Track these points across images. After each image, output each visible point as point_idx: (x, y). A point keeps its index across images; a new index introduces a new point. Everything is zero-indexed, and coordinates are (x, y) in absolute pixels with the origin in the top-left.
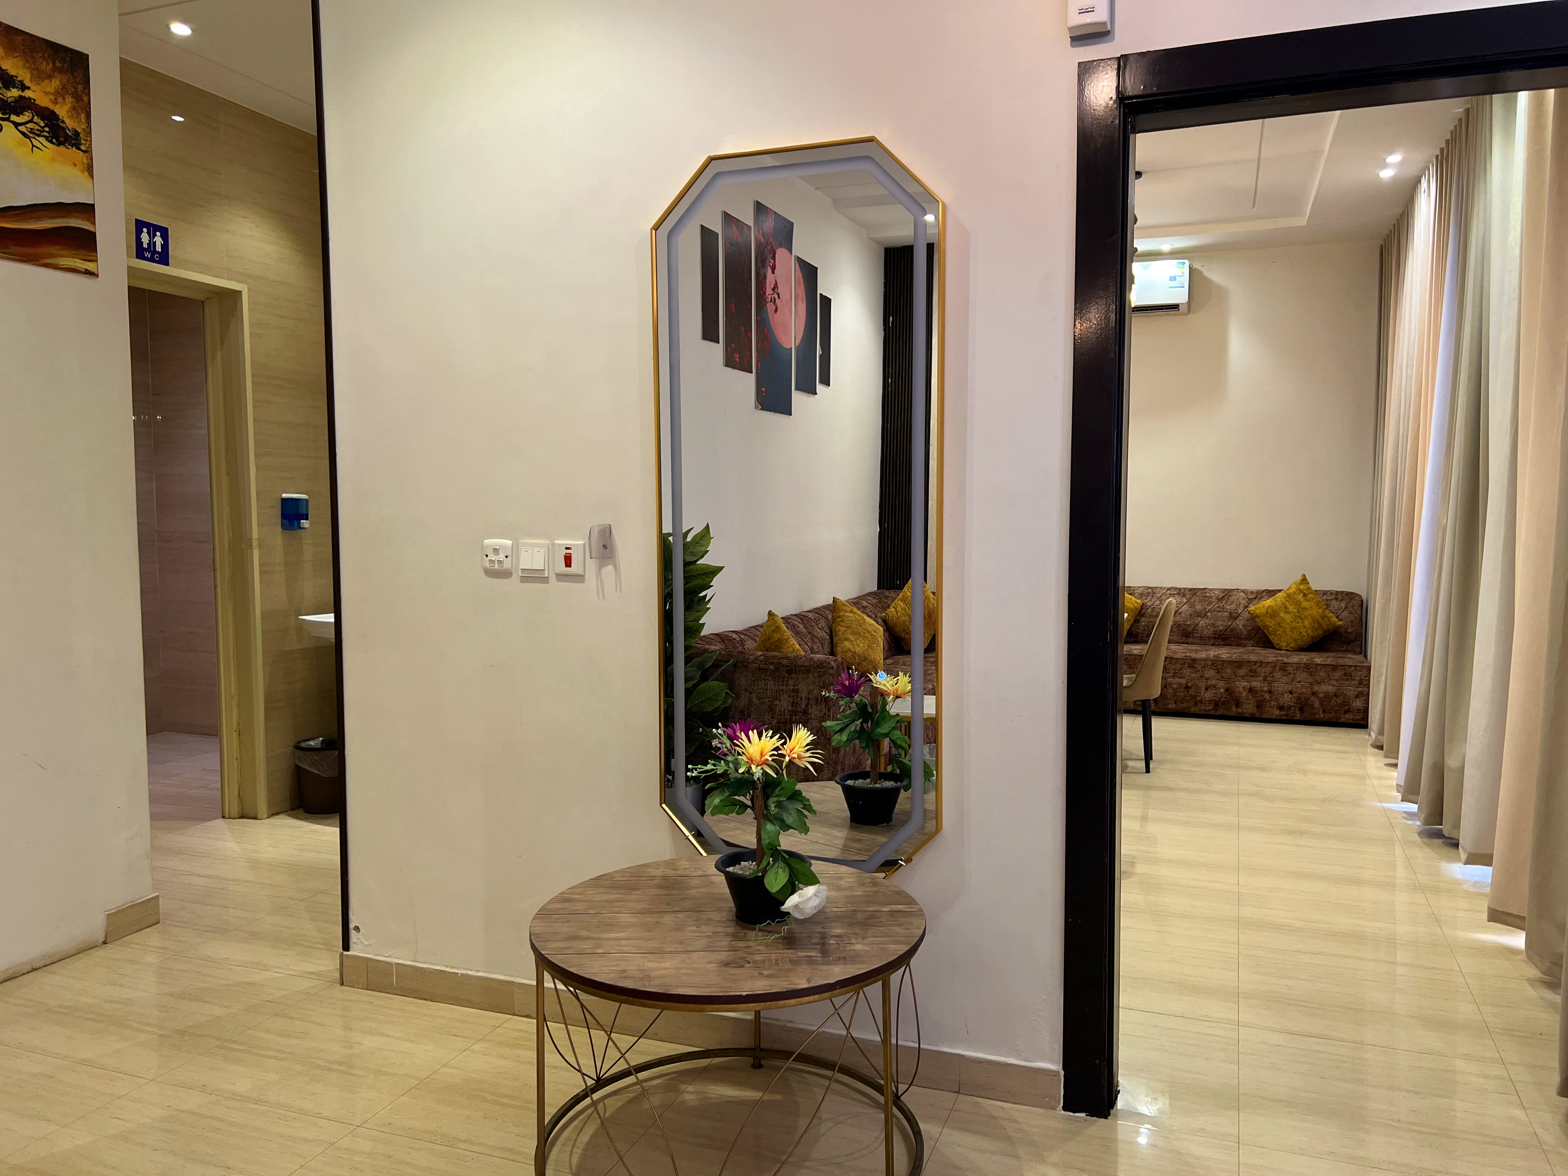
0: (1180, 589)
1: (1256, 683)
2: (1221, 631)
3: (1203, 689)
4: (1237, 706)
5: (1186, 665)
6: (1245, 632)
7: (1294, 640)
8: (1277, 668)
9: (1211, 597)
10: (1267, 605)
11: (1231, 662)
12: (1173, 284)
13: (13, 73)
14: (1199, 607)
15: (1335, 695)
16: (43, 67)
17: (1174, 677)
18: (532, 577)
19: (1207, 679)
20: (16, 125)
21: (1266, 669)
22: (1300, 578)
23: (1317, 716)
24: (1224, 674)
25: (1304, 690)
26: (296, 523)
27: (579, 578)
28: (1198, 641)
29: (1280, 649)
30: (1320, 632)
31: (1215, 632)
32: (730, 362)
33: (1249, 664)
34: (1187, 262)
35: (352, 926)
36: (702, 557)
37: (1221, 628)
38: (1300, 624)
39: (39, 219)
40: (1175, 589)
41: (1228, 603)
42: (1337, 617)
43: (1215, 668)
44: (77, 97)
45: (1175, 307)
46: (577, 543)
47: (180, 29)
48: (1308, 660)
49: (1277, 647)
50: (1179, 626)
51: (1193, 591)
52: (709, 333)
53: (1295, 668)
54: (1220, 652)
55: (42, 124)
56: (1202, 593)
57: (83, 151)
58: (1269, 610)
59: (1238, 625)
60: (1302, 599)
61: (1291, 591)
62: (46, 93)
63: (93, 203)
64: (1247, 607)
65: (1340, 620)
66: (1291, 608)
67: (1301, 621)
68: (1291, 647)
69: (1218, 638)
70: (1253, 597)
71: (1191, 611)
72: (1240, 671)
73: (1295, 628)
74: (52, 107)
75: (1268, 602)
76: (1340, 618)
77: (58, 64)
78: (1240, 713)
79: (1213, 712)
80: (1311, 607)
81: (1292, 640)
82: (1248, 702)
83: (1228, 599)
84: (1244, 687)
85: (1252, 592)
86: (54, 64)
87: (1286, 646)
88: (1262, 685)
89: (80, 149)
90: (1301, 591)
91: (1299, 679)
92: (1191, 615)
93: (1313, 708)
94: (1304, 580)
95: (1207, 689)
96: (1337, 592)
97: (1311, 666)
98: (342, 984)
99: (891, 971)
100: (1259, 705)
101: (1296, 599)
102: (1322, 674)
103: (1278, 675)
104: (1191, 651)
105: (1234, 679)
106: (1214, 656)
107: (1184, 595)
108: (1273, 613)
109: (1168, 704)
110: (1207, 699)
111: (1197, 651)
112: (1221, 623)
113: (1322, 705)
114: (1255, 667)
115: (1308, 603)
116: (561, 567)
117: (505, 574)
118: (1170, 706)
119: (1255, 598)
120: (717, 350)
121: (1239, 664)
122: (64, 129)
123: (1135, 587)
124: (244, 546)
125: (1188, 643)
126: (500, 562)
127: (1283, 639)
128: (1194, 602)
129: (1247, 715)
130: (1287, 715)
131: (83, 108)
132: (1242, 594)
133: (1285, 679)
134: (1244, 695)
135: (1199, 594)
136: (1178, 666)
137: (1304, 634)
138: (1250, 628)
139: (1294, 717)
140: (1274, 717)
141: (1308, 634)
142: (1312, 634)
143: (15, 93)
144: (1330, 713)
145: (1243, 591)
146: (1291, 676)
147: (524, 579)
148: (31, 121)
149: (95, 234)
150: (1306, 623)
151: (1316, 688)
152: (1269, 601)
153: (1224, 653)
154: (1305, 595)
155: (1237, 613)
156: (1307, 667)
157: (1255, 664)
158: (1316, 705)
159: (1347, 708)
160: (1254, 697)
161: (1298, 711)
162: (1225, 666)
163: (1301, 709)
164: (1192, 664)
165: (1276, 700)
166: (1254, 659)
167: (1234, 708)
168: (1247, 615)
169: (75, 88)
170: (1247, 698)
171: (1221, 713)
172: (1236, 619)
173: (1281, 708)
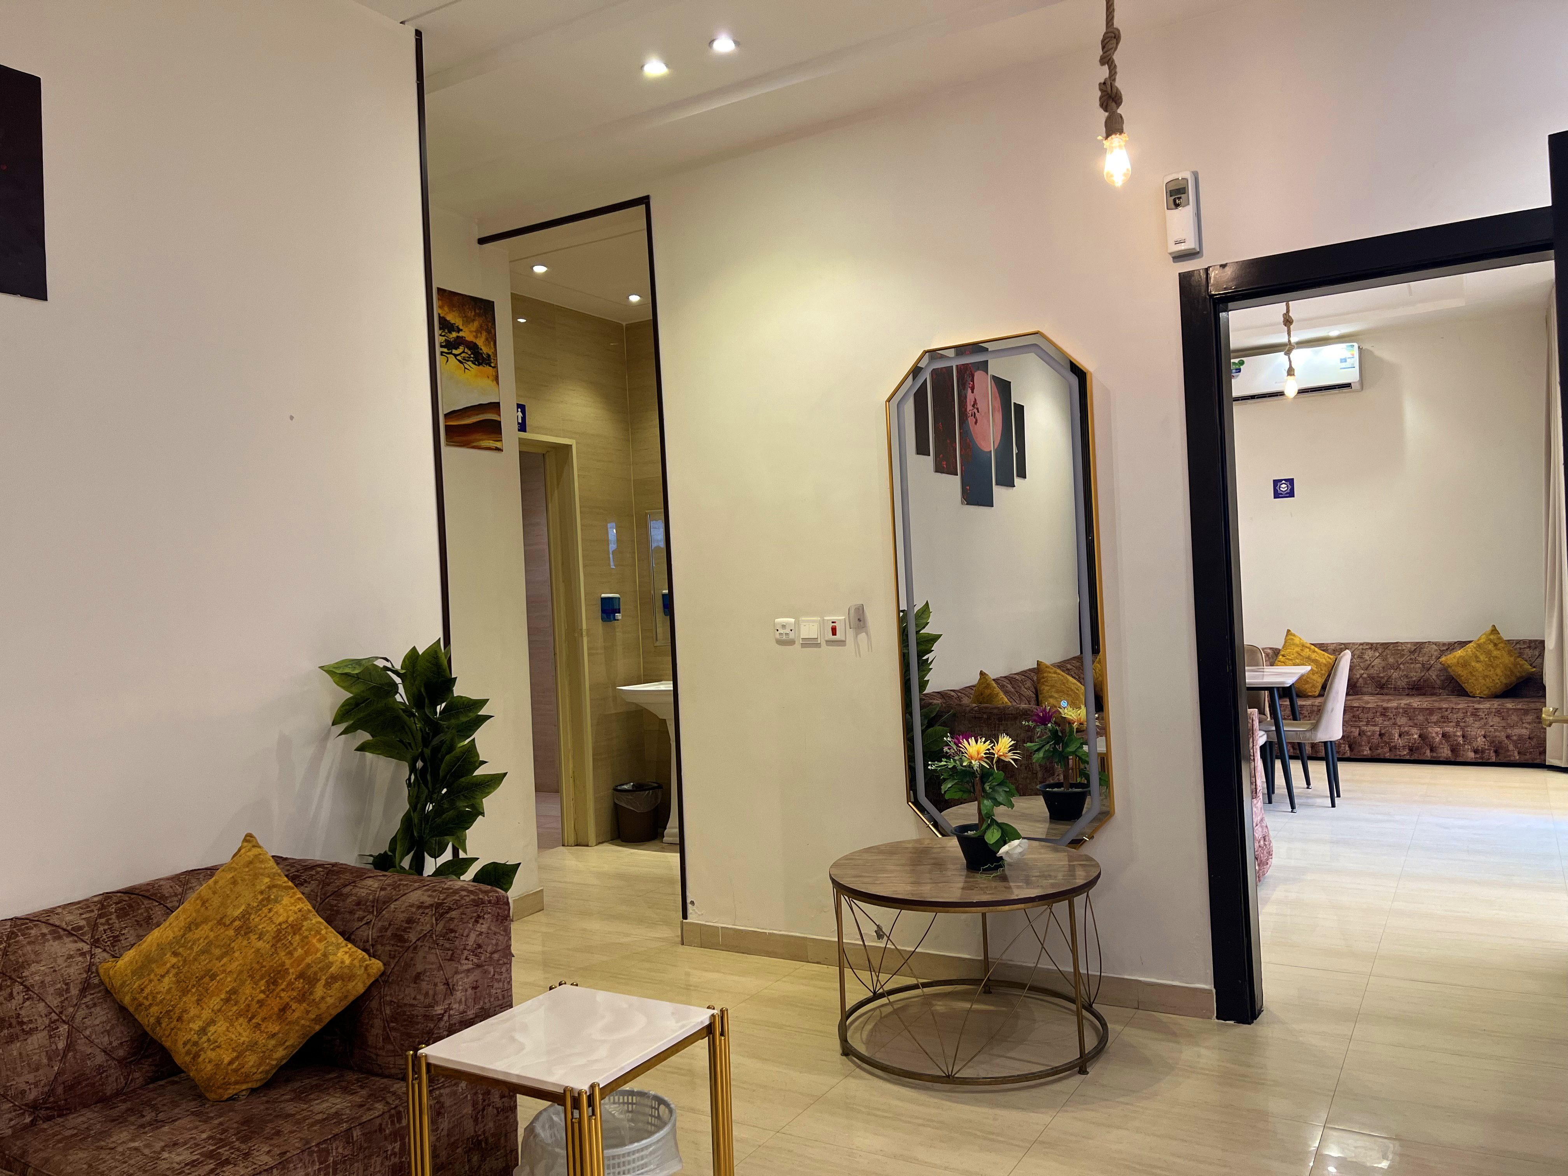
0: (1372, 644)
1: (1449, 729)
2: (1414, 682)
3: (1397, 735)
4: (1432, 751)
5: (1378, 714)
6: (1438, 682)
7: (1487, 688)
8: (1469, 714)
9: (1403, 650)
10: (1457, 656)
11: (1422, 710)
12: (1344, 365)
13: (453, 322)
14: (1391, 660)
15: (1529, 738)
16: (469, 315)
17: (1367, 725)
18: (810, 643)
19: (1400, 726)
20: (456, 356)
21: (1458, 715)
22: (1489, 628)
23: (1512, 758)
24: (1415, 721)
25: (1497, 734)
26: (612, 617)
27: (842, 643)
28: (1392, 692)
29: (1474, 697)
30: (1513, 679)
31: (1408, 683)
32: (939, 469)
33: (1439, 712)
34: (1356, 345)
35: (688, 901)
36: (924, 627)
37: (1414, 679)
38: (1492, 672)
39: (469, 417)
40: (1367, 644)
41: (1420, 655)
42: (1531, 665)
43: (1407, 716)
44: (488, 331)
45: (1348, 385)
46: (840, 618)
47: (540, 269)
48: (1499, 705)
49: (1471, 695)
50: (1373, 678)
51: (1385, 646)
52: (922, 449)
53: (1486, 713)
54: (1412, 701)
55: (470, 353)
56: (1394, 647)
57: (493, 367)
58: (1460, 660)
59: (1431, 676)
60: (1493, 649)
61: (1482, 641)
62: (471, 332)
63: (498, 401)
64: (1439, 658)
65: (1534, 667)
66: (1482, 658)
67: (1492, 670)
68: (1484, 695)
69: (1412, 689)
70: (1445, 648)
71: (1383, 664)
72: (1432, 718)
73: (1487, 676)
74: (474, 341)
75: (1460, 653)
76: (1534, 665)
77: (477, 311)
78: (1434, 757)
79: (1408, 757)
80: (1502, 656)
81: (1484, 688)
82: (1442, 747)
83: (1420, 651)
84: (1437, 733)
85: (1444, 644)
86: (475, 312)
87: (1479, 694)
88: (1454, 731)
89: (490, 366)
90: (1491, 641)
91: (1491, 724)
92: (1384, 668)
93: (1508, 751)
94: (1494, 630)
95: (1400, 736)
96: (1531, 641)
97: (1502, 710)
98: (683, 944)
99: (1074, 894)
100: (1453, 750)
101: (1486, 649)
102: (1514, 718)
103: (1470, 720)
104: (1383, 701)
105: (1426, 725)
106: (1405, 704)
107: (1376, 649)
108: (1465, 664)
109: (1363, 751)
110: (1401, 745)
111: (1389, 700)
112: (1415, 674)
113: (1516, 747)
114: (1446, 713)
115: (1498, 652)
116: (830, 636)
117: (792, 642)
118: (1365, 753)
119: (1447, 649)
120: (929, 461)
121: (1431, 711)
122: (481, 354)
123: (1327, 644)
124: (576, 635)
125: (1382, 694)
126: (787, 634)
127: (1477, 686)
128: (1386, 656)
129: (1441, 759)
130: (1482, 758)
131: (492, 338)
132: (1434, 646)
133: (1477, 724)
134: (1438, 739)
135: (1391, 647)
136: (1370, 715)
137: (1498, 681)
138: (1442, 678)
139: (1489, 759)
140: (1469, 760)
141: (1501, 682)
142: (1504, 681)
143: (454, 335)
144: (1526, 756)
145: (1435, 644)
146: (1483, 722)
147: (804, 645)
148: (464, 352)
149: (500, 422)
150: (1499, 671)
151: (1509, 731)
152: (1459, 652)
153: (1416, 702)
154: (1495, 645)
155: (1429, 664)
156: (1498, 712)
157: (1447, 711)
158: (1511, 747)
159: (1542, 749)
160: (1447, 741)
161: (1492, 754)
162: (1417, 713)
163: (1496, 752)
164: (1384, 712)
165: (1470, 743)
166: (1444, 706)
167: (1428, 753)
168: (1439, 666)
169: (487, 325)
170: (1441, 743)
171: (1416, 758)
172: (1428, 669)
173: (1476, 751)
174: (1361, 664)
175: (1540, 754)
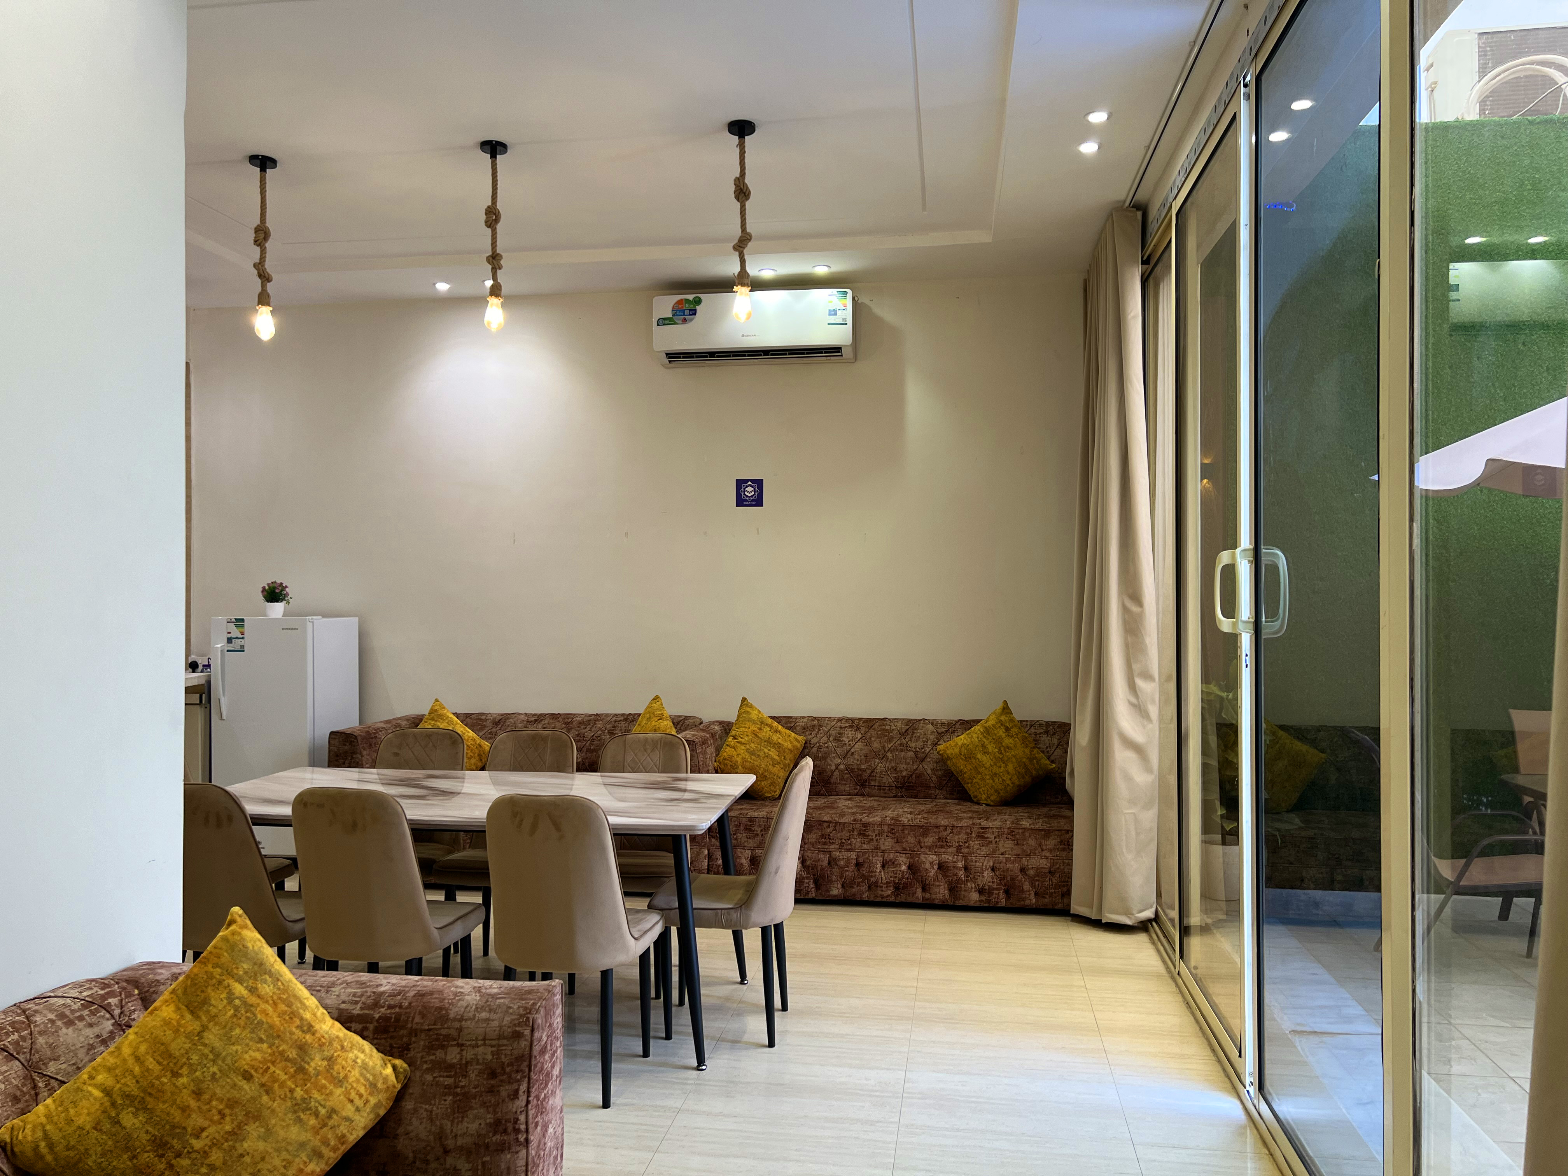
0: (853, 720)
1: (947, 857)
2: (904, 777)
3: (879, 866)
4: (924, 889)
5: (856, 833)
6: (934, 778)
7: (996, 791)
8: (974, 835)
9: (892, 731)
10: (960, 743)
11: (914, 827)
12: (833, 319)
14: (876, 745)
15: (1051, 873)
17: (839, 849)
19: (883, 852)
21: (960, 837)
22: (999, 706)
23: (1027, 902)
24: (905, 845)
25: (1009, 866)
28: (875, 792)
29: (979, 804)
30: (1028, 779)
31: (896, 780)
33: (935, 830)
34: (849, 293)
37: (904, 773)
38: (1002, 769)
41: (913, 739)
42: (1049, 758)
43: (893, 836)
45: (835, 350)
48: (1012, 820)
49: (975, 800)
50: (852, 771)
51: (870, 723)
53: (996, 833)
54: (901, 810)
56: (881, 726)
58: (963, 749)
59: (925, 770)
60: (1004, 735)
61: (990, 723)
64: (936, 744)
65: (1052, 762)
66: (991, 747)
67: (1003, 765)
68: (992, 801)
69: (901, 788)
70: (943, 730)
71: (866, 750)
72: (926, 840)
73: (996, 774)
75: (962, 739)
76: (1052, 758)
78: (927, 900)
79: (892, 899)
80: (1015, 746)
81: (992, 791)
82: (937, 883)
83: (913, 733)
84: (931, 863)
85: (943, 724)
87: (985, 799)
88: (954, 860)
90: (1002, 723)
91: (1002, 850)
92: (866, 756)
93: (1023, 891)
94: (1006, 709)
95: (883, 866)
96: (1048, 724)
97: (1016, 831)
100: (953, 889)
101: (996, 735)
102: (1032, 842)
103: (975, 844)
104: (863, 809)
105: (918, 851)
106: (892, 819)
107: (858, 729)
108: (969, 756)
110: (884, 881)
111: (871, 810)
112: (905, 767)
113: (1033, 886)
114: (945, 833)
115: (1011, 740)
119: (947, 731)
121: (925, 830)
123: (796, 718)
125: (863, 795)
127: (982, 790)
128: (870, 738)
129: (936, 902)
130: (989, 901)
132: (931, 726)
133: (984, 851)
134: (932, 874)
135: (876, 726)
136: (845, 834)
137: (1009, 782)
138: (940, 773)
139: (997, 903)
140: (972, 904)
141: (1012, 783)
142: (1017, 783)
144: (1045, 898)
145: (932, 722)
146: (991, 847)
150: (1010, 767)
151: (1024, 861)
152: (962, 737)
153: (906, 812)
154: (1007, 729)
155: (924, 752)
156: (1011, 833)
157: (945, 830)
158: (1027, 886)
159: (1065, 889)
160: (945, 876)
161: (1002, 895)
162: (906, 832)
163: (1007, 892)
164: (864, 830)
165: (974, 880)
166: (943, 823)
167: (919, 893)
168: (935, 755)
170: (936, 879)
171: (903, 900)
172: (923, 760)
173: (981, 891)
174: (838, 750)
175: (1063, 895)
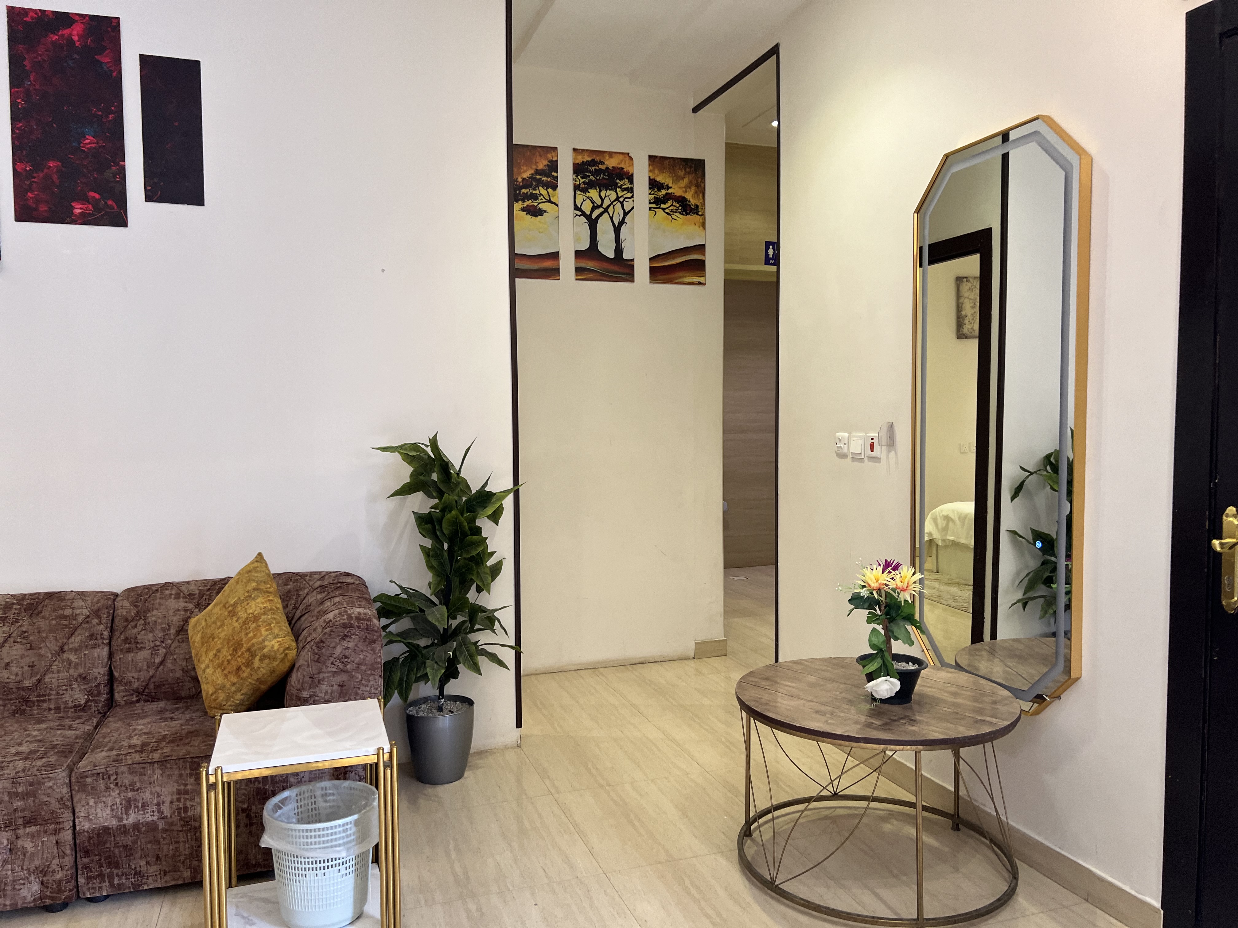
13: (662, 181)
16: (679, 174)
18: (857, 458)
20: (663, 209)
27: (876, 459)
39: (674, 258)
44: (698, 186)
46: (876, 435)
55: (678, 205)
57: (700, 215)
62: (680, 188)
63: (703, 243)
74: (683, 195)
77: (688, 170)
86: (685, 170)
89: (698, 214)
116: (869, 452)
117: (846, 456)
122: (690, 205)
126: (842, 448)
131: (701, 190)
143: (663, 192)
147: (854, 459)
148: (672, 205)
149: (703, 260)
169: (697, 181)
